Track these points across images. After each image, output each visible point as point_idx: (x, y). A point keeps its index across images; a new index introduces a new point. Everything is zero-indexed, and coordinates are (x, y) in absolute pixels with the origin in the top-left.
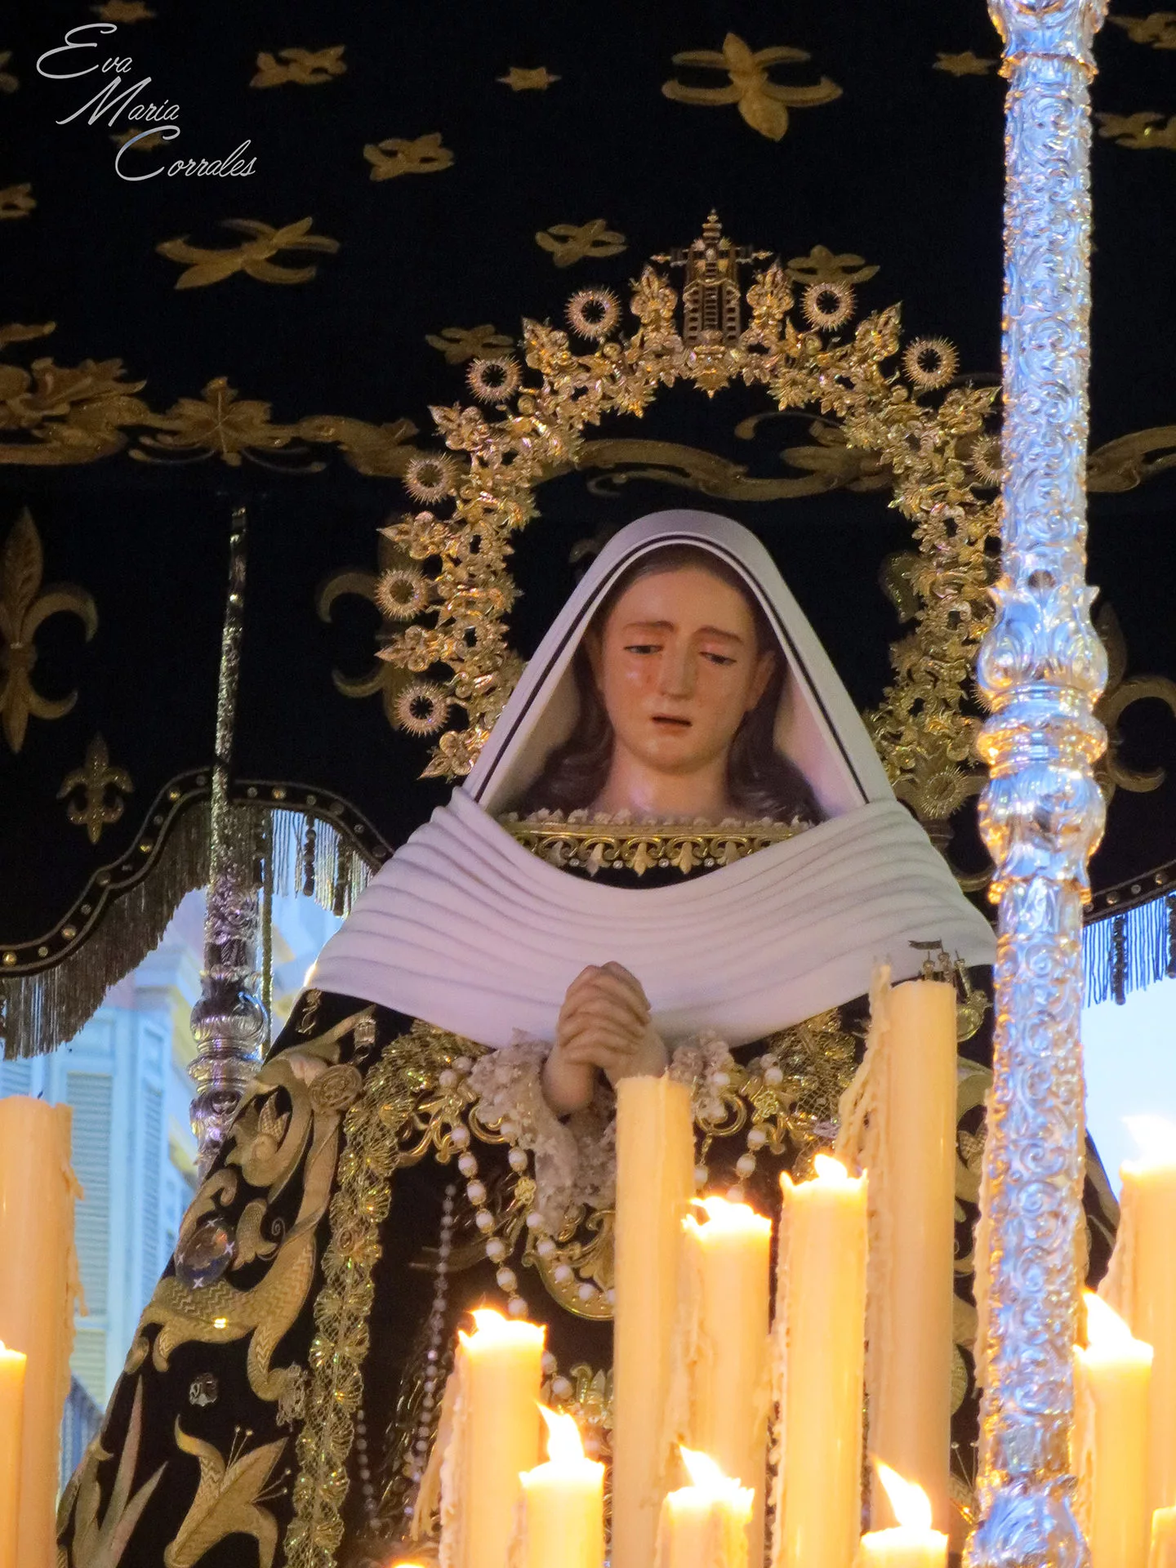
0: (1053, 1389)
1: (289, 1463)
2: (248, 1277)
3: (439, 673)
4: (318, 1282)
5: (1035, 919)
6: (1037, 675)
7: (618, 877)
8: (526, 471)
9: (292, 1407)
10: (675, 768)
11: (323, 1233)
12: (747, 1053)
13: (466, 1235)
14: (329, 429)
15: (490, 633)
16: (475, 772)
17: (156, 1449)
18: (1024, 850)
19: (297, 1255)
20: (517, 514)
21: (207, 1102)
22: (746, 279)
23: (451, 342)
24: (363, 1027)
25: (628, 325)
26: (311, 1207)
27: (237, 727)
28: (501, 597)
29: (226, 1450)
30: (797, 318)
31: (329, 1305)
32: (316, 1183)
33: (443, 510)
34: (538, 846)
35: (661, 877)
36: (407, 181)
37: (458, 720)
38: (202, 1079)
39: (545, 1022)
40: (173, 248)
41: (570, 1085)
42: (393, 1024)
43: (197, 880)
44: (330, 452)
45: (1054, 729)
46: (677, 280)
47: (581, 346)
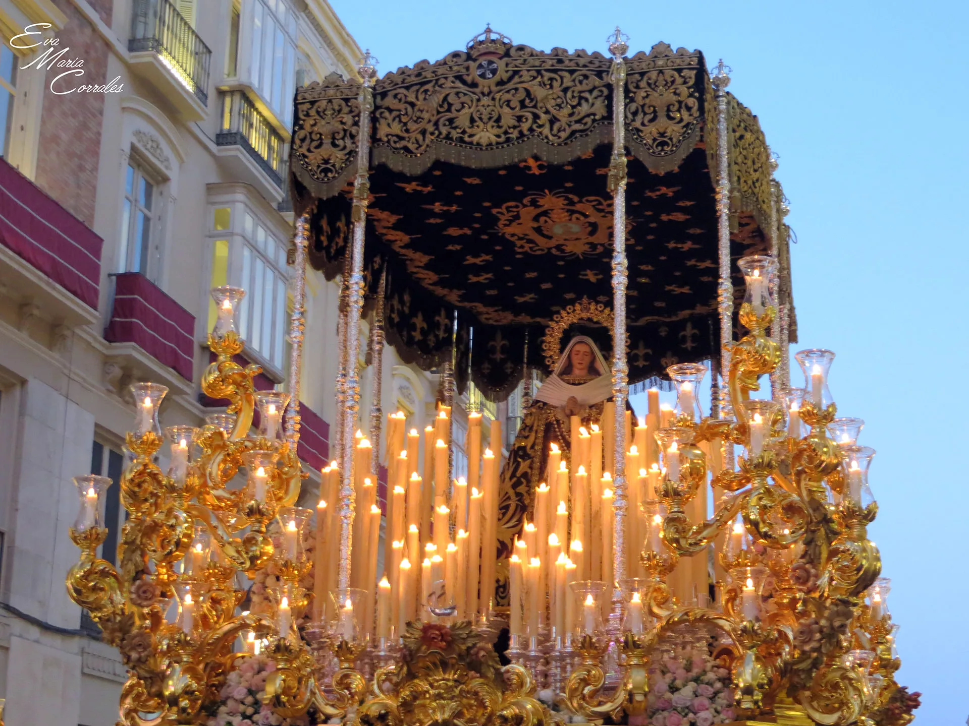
0: (623, 464)
1: (532, 462)
2: (526, 437)
3: (551, 357)
4: (536, 438)
5: (619, 403)
6: (618, 371)
7: (574, 384)
8: (561, 330)
9: (533, 454)
10: (581, 369)
11: (536, 432)
12: (591, 407)
13: (555, 431)
14: (538, 319)
15: (557, 351)
16: (556, 369)
17: (515, 461)
18: (618, 394)
19: (533, 434)
20: (560, 336)
21: (525, 408)
22: (590, 304)
23: (555, 309)
24: (541, 404)
25: (574, 310)
26: (535, 428)
27: (528, 358)
28: (558, 346)
29: (524, 460)
30: (596, 309)
31: (537, 441)
32: (535, 425)
33: (551, 335)
34: (563, 380)
35: (580, 384)
36: (547, 289)
37: (553, 363)
38: (524, 405)
39: (564, 403)
40: (516, 297)
41: (568, 412)
42: (545, 404)
43: (522, 378)
44: (539, 322)
45: (621, 378)
46: (580, 304)
47: (568, 313)
